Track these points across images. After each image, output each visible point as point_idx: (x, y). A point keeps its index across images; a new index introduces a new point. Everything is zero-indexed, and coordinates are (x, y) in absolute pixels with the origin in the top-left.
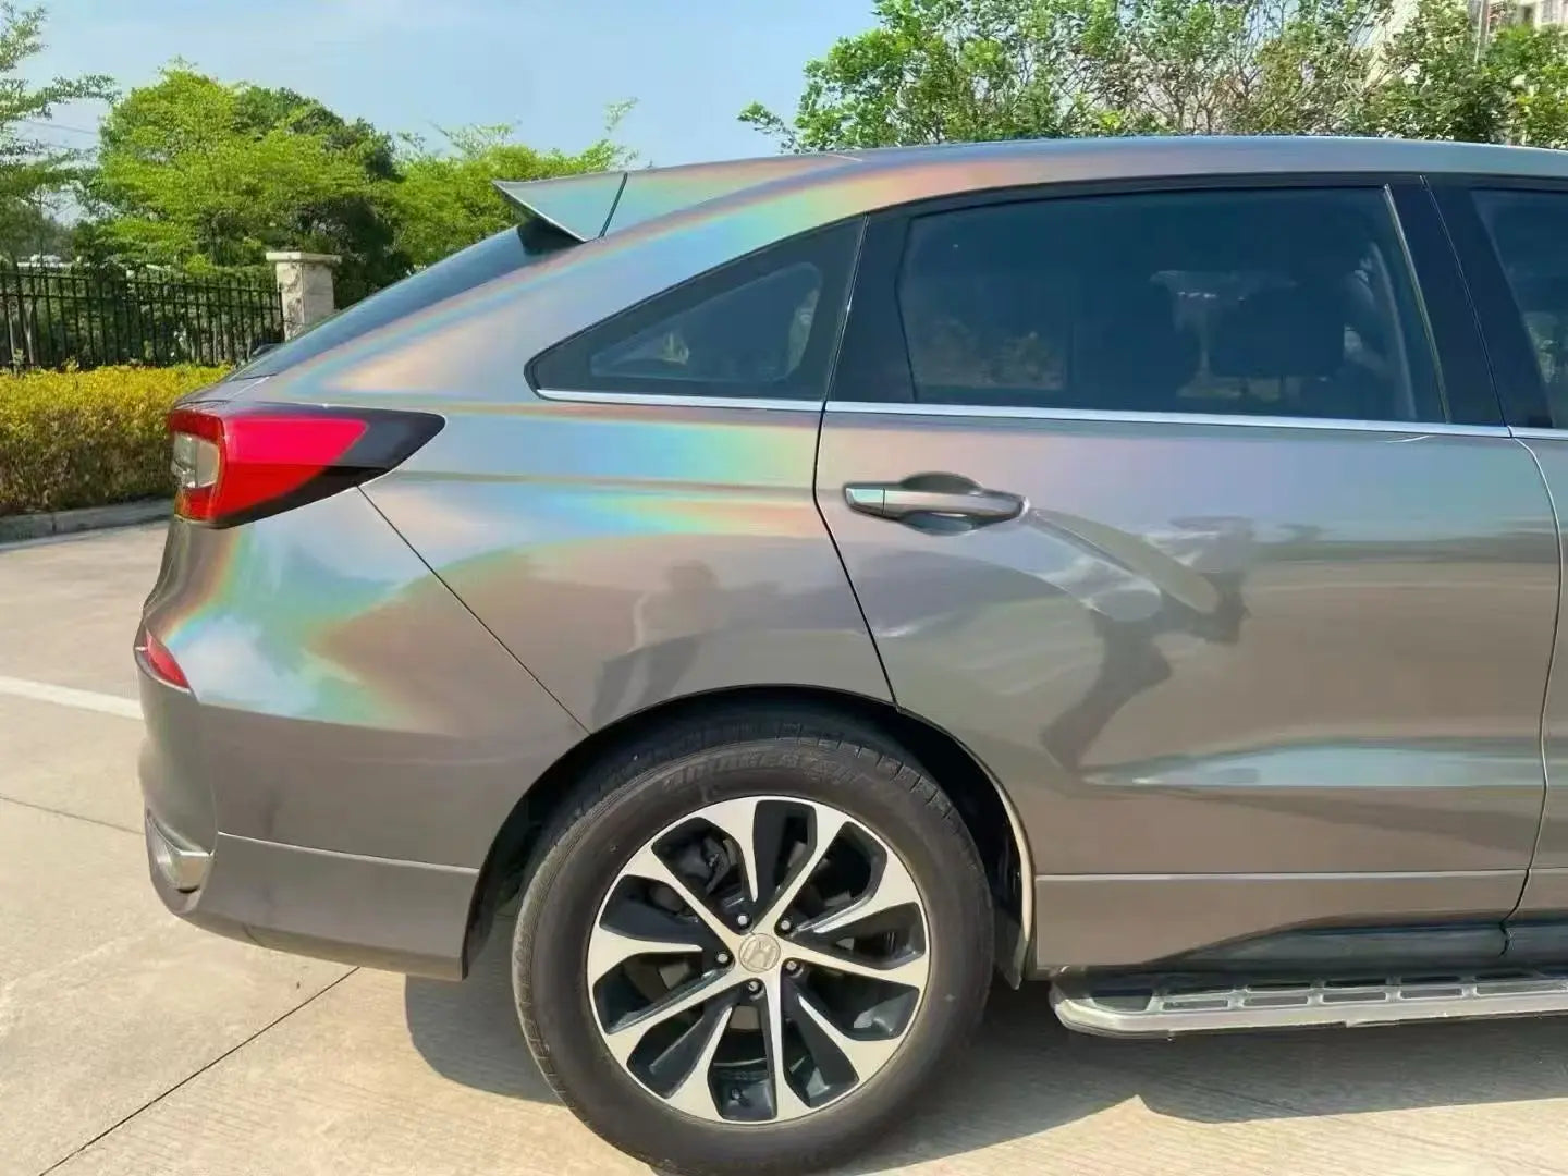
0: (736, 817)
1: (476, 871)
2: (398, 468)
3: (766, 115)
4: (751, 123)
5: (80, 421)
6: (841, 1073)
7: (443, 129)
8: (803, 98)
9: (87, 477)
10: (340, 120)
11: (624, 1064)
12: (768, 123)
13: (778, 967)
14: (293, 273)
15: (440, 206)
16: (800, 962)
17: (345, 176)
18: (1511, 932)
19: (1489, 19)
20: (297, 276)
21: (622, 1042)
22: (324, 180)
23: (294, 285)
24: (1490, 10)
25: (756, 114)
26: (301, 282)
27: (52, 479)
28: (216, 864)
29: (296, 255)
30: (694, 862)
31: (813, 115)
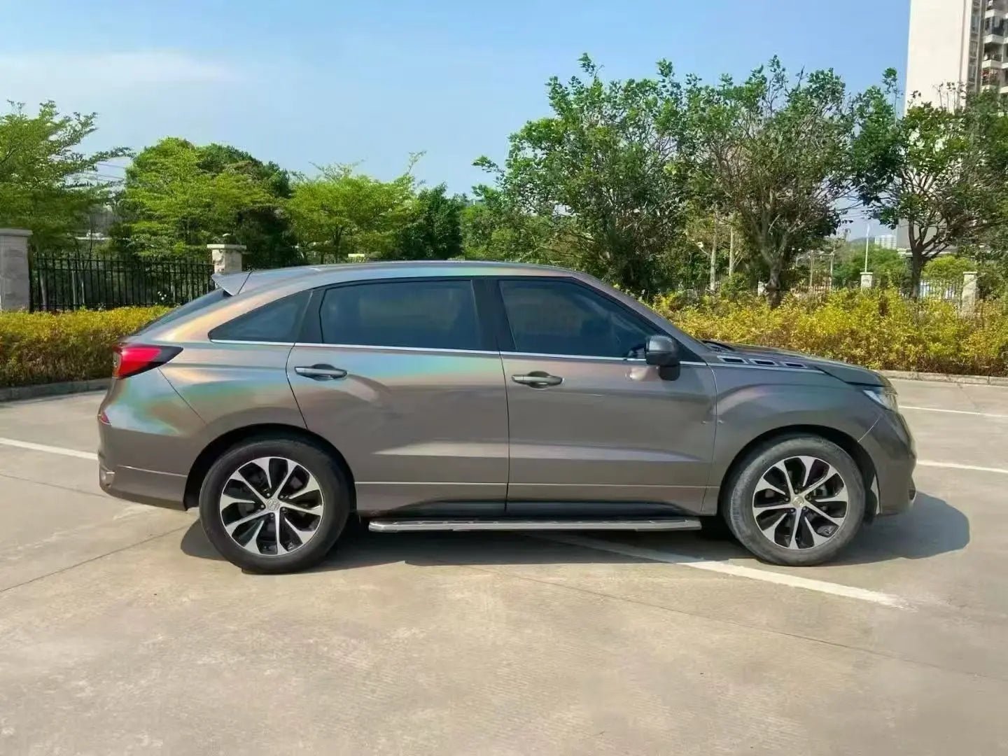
0: (264, 463)
1: (186, 476)
2: (171, 361)
3: (489, 162)
4: (480, 167)
5: (102, 336)
6: (297, 541)
7: (318, 165)
8: (511, 151)
9: (105, 363)
10: (260, 163)
11: (231, 536)
12: (489, 167)
13: (279, 509)
14: (221, 255)
15: (311, 211)
16: (286, 508)
17: (260, 196)
18: (508, 504)
19: (982, 78)
20: (223, 257)
21: (230, 529)
22: (247, 200)
23: (220, 261)
24: (982, 72)
25: (483, 162)
26: (224, 260)
27: (88, 364)
28: (115, 476)
29: (222, 246)
30: (255, 478)
31: (515, 160)
